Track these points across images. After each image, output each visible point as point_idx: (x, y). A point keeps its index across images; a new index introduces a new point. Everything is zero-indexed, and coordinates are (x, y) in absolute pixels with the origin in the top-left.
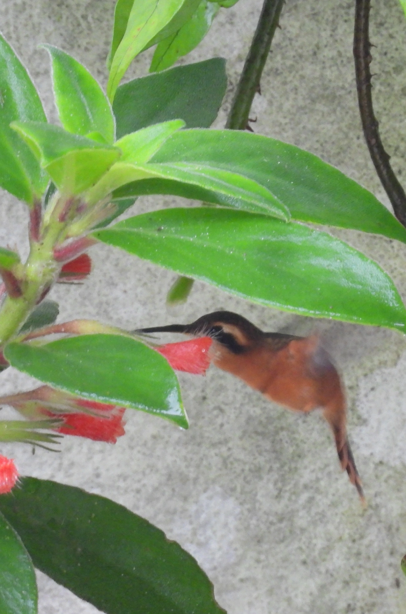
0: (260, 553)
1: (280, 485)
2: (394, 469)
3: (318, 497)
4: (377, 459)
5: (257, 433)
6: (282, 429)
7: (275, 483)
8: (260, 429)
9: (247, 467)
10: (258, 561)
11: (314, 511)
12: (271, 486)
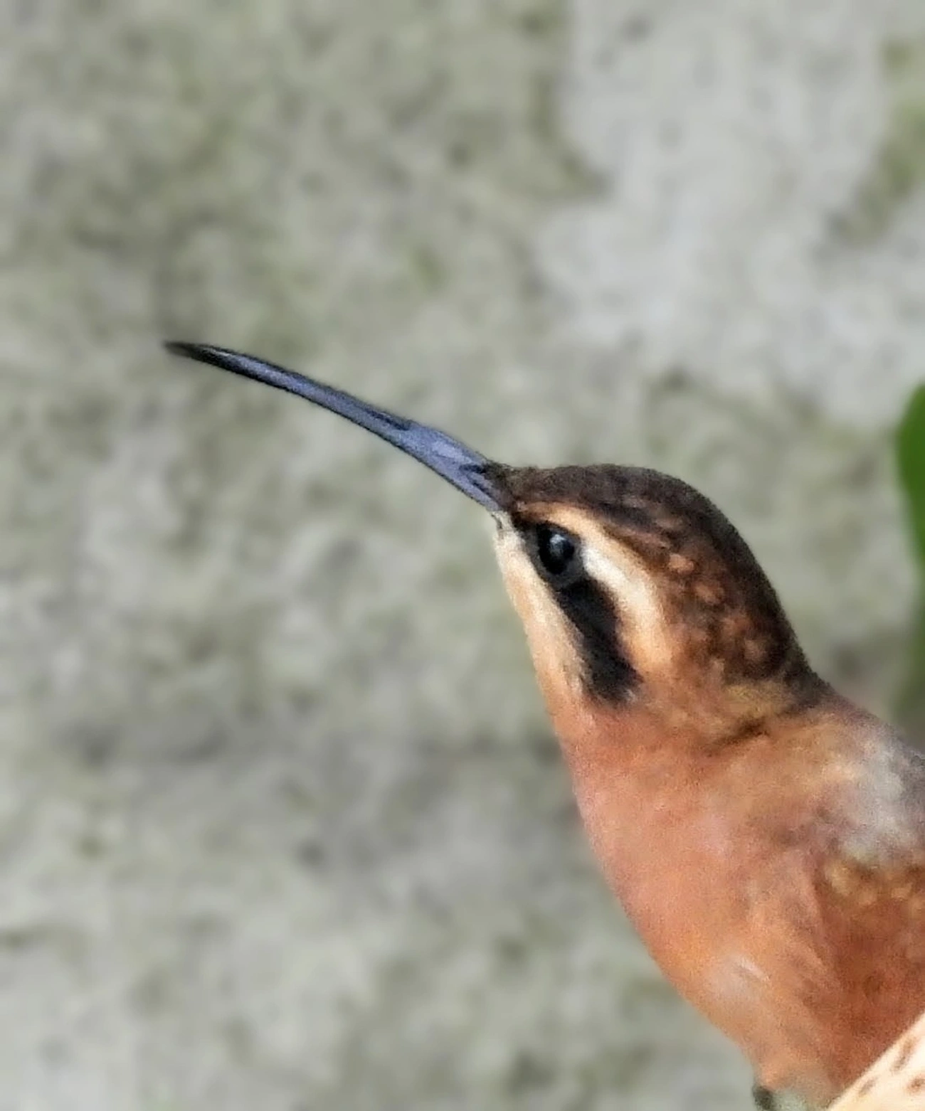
0: (97, 808)
1: (193, 485)
2: (738, 408)
3: (377, 545)
4: (656, 360)
5: (86, 238)
6: (205, 217)
7: (173, 476)
8: (101, 220)
9: (37, 404)
10: (91, 847)
11: (357, 606)
12: (151, 493)
